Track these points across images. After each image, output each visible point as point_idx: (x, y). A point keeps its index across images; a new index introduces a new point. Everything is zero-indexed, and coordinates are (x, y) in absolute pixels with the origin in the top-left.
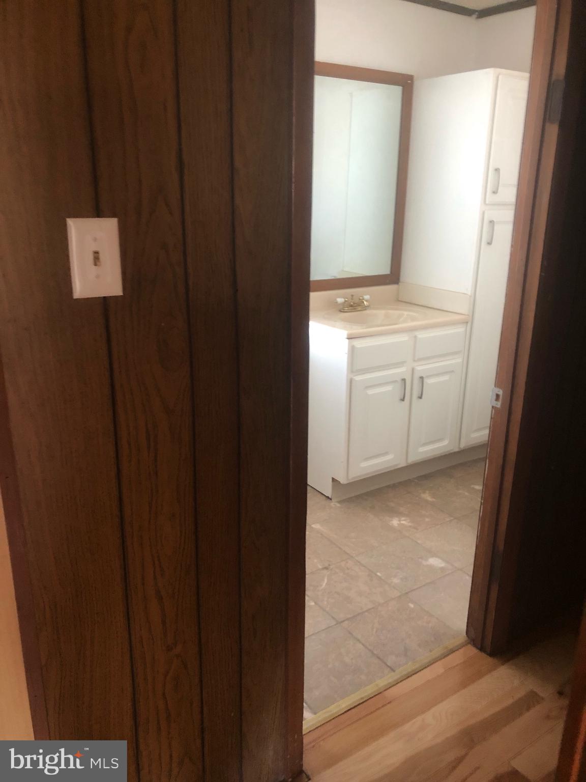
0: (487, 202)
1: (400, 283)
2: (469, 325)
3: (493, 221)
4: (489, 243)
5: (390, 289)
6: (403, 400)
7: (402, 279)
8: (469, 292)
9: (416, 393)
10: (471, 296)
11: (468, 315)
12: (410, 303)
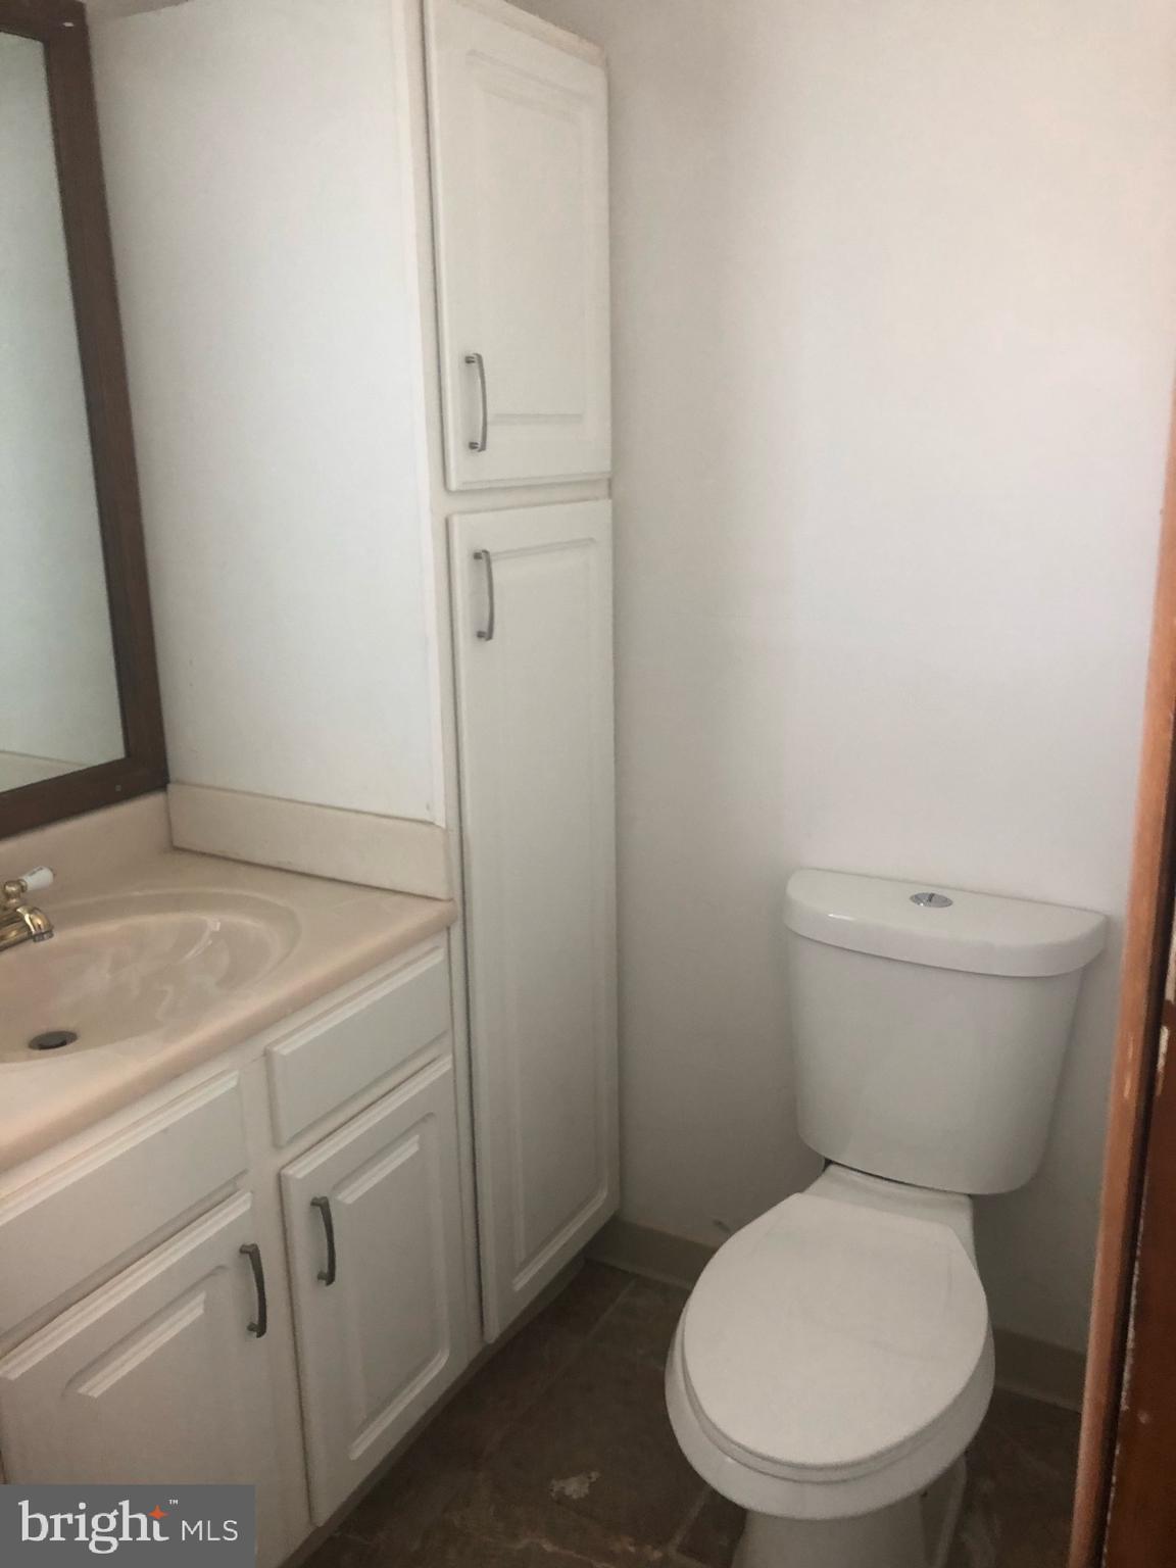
0: (454, 485)
1: (170, 787)
2: (457, 932)
3: (486, 552)
4: (486, 635)
5: (136, 814)
6: (260, 1328)
7: (175, 771)
8: (441, 814)
9: (306, 1265)
10: (446, 831)
11: (451, 900)
12: (226, 859)
